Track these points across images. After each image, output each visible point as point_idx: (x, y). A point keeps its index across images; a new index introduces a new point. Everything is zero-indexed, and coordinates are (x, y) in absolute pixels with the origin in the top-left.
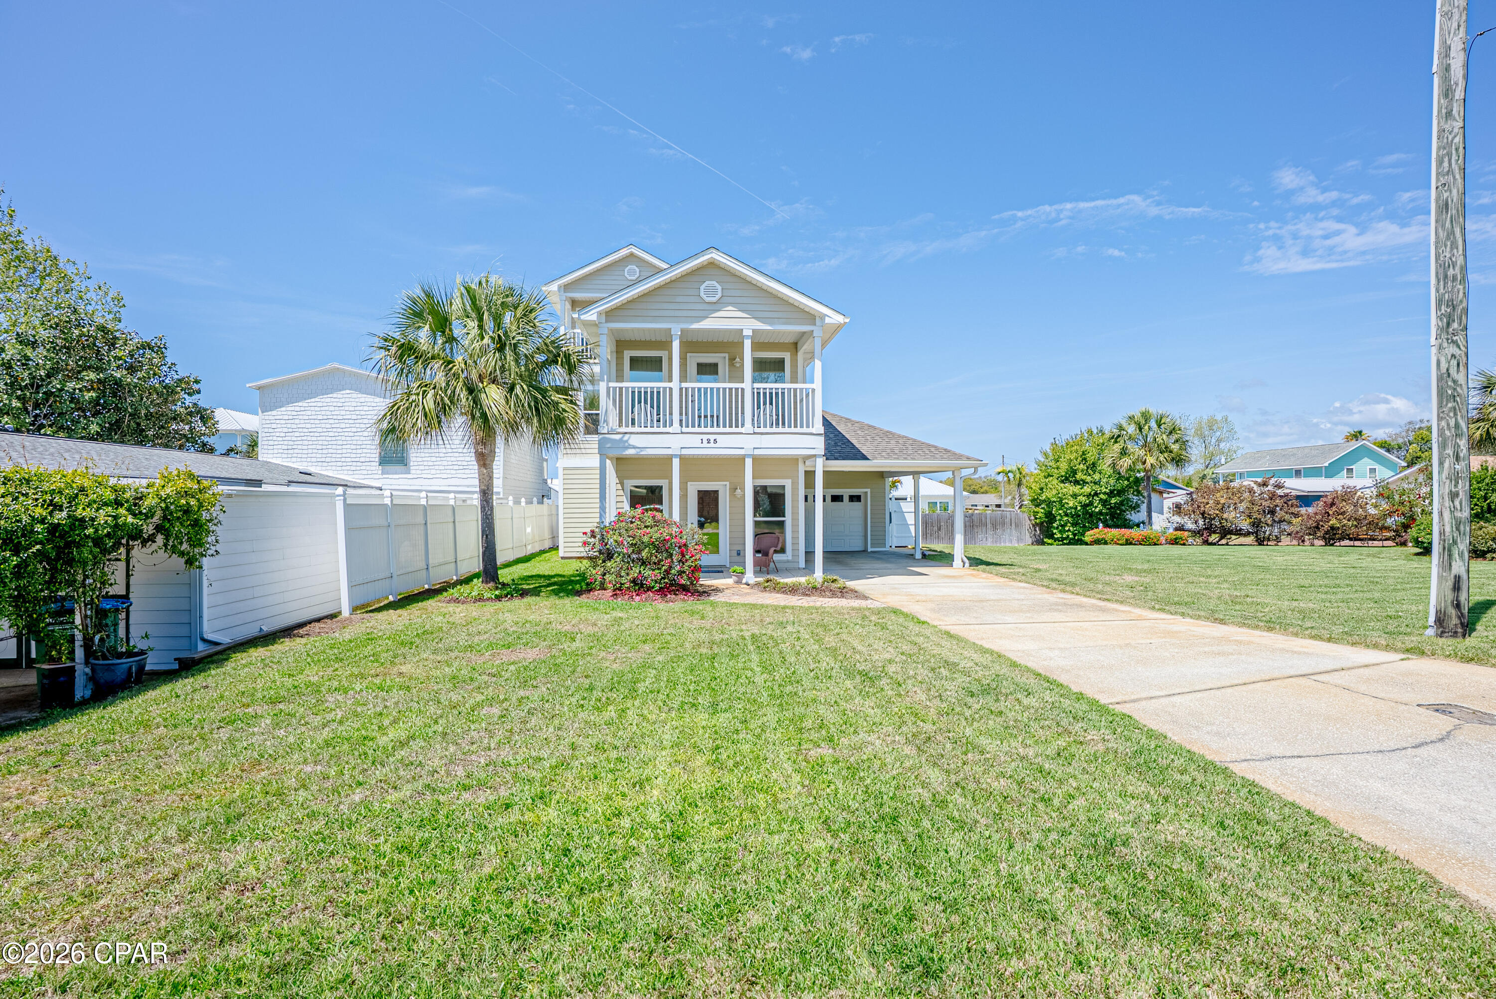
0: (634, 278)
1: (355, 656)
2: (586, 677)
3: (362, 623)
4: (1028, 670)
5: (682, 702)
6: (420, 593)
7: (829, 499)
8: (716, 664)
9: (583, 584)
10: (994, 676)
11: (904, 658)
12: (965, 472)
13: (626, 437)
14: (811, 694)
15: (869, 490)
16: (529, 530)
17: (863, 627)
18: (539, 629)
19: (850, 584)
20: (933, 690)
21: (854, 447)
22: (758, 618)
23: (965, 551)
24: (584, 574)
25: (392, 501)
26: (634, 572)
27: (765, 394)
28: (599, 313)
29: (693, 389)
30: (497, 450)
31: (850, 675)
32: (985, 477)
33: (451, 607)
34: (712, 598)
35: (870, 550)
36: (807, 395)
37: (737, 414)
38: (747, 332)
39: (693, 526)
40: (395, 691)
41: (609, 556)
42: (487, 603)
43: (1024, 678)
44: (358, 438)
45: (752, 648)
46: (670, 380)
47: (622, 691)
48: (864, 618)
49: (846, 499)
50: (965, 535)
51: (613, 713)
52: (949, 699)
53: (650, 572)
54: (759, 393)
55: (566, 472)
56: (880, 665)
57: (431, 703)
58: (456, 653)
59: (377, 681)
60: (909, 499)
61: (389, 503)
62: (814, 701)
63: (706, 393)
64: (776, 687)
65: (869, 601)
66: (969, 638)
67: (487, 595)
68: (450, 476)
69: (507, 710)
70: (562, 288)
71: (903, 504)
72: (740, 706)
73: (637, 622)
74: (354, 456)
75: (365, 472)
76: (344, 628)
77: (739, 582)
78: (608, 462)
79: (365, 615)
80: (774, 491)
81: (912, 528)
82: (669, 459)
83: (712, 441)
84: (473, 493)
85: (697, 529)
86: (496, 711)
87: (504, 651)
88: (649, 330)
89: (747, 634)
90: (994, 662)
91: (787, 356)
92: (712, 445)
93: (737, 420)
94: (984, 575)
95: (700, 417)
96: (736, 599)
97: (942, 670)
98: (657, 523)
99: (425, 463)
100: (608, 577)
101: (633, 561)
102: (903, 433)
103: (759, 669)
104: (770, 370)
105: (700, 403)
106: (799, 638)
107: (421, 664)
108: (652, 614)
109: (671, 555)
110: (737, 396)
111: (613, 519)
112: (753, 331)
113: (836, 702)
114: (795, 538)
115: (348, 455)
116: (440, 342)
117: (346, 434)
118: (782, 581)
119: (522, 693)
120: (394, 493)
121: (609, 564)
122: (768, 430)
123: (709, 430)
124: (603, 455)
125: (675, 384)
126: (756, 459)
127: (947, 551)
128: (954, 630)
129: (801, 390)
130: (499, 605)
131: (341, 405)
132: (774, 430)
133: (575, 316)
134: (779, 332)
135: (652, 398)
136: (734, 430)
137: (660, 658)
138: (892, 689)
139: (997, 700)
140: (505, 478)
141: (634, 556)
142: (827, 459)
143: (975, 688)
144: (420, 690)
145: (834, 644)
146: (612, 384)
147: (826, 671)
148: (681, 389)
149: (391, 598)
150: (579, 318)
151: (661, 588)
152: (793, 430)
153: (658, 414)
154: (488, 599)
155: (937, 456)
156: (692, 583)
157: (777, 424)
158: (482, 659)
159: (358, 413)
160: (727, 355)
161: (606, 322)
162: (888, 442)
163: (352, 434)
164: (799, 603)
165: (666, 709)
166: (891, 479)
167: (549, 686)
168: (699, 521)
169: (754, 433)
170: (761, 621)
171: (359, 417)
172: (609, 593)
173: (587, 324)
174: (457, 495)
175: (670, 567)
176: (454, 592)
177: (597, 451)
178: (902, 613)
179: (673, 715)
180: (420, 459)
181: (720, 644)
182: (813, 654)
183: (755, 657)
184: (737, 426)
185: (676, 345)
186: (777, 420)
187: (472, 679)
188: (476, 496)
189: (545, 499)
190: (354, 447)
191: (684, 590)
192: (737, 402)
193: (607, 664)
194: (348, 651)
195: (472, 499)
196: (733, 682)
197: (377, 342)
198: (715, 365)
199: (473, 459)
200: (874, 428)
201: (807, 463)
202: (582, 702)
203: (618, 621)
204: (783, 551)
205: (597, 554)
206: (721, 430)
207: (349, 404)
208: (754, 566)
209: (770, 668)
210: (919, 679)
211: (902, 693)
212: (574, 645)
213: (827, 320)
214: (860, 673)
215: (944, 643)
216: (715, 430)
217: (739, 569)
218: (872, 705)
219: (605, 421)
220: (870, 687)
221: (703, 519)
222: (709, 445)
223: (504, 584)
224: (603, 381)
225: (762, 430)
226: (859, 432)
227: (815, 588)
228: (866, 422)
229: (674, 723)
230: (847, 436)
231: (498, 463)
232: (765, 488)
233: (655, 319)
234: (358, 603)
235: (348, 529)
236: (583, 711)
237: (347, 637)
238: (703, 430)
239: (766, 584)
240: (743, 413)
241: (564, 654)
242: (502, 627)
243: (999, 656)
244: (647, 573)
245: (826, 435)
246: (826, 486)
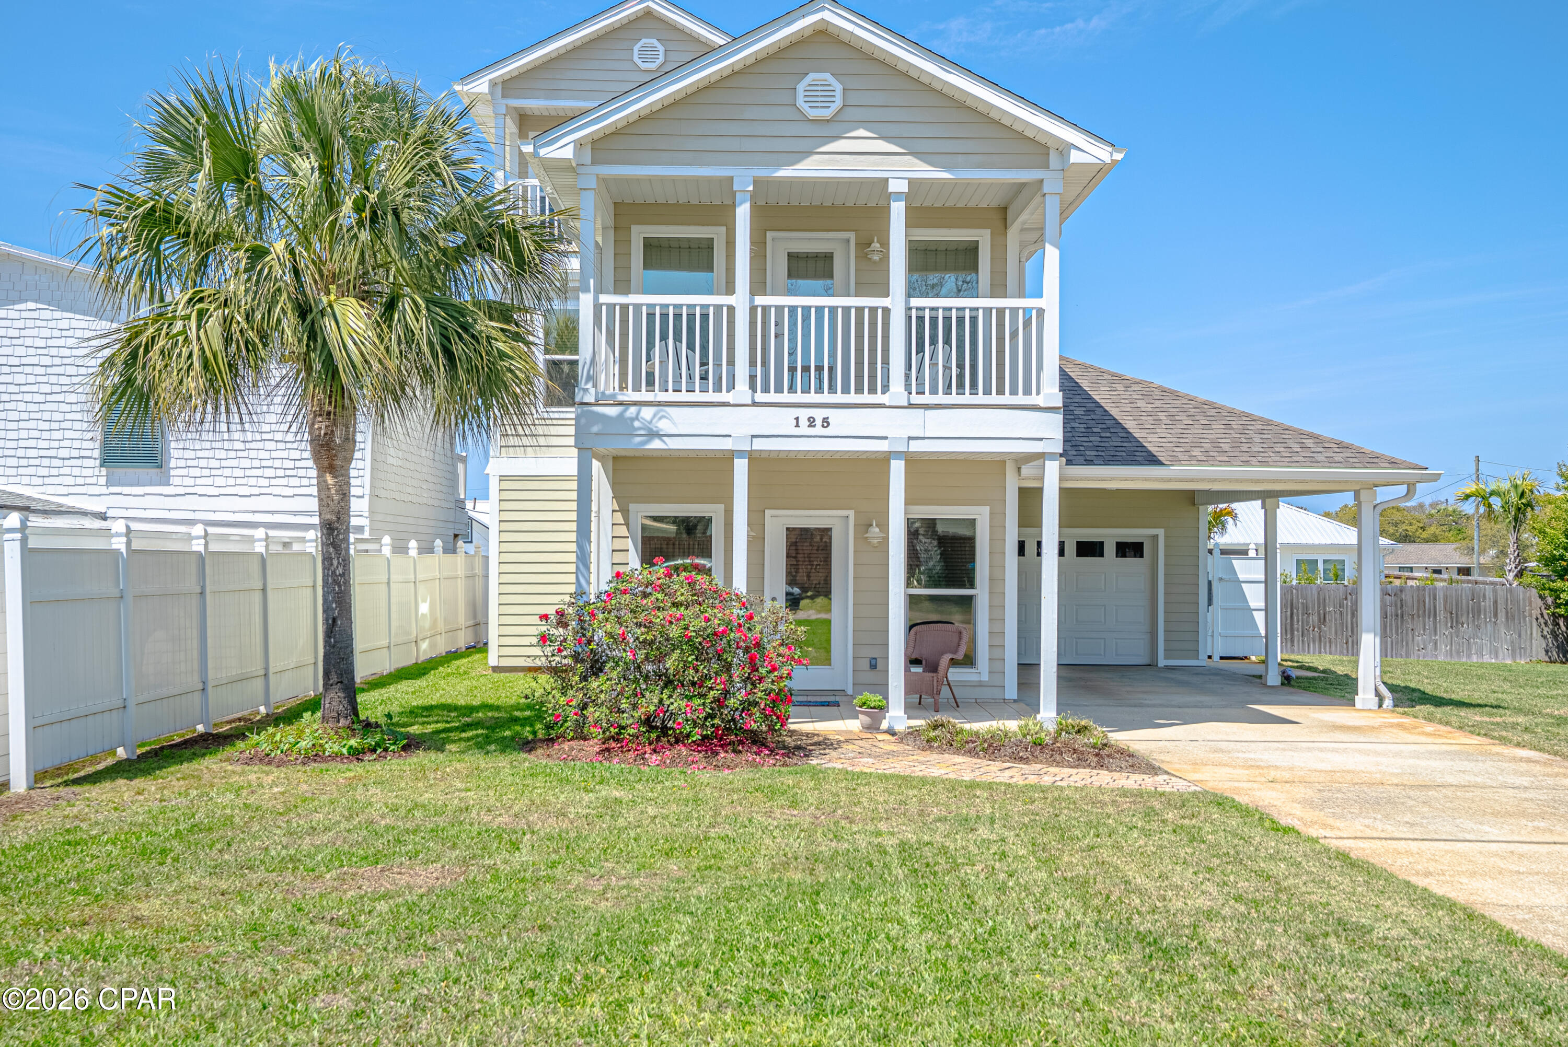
0: (653, 66)
1: (37, 881)
2: (541, 929)
3: (56, 807)
4: (1544, 953)
5: (748, 989)
6: (185, 742)
7: (1071, 549)
8: (822, 906)
9: (538, 726)
10: (1458, 963)
11: (1242, 909)
12: (1385, 494)
13: (633, 410)
14: (1029, 982)
15: (1161, 532)
16: (424, 608)
17: (1148, 834)
18: (441, 821)
19: (1119, 738)
20: (1311, 985)
21: (1128, 436)
22: (913, 807)
23: (1383, 672)
24: (542, 704)
25: (129, 543)
26: (649, 703)
27: (934, 320)
28: (579, 145)
29: (780, 308)
30: (359, 437)
31: (1118, 943)
32: (1433, 506)
33: (253, 774)
34: (814, 762)
35: (1162, 662)
36: (1028, 323)
37: (872, 363)
38: (898, 186)
39: (777, 604)
40: (122, 957)
41: (596, 668)
42: (332, 764)
43: (1534, 974)
44: (54, 407)
45: (900, 872)
46: (730, 289)
47: (619, 960)
48: (1149, 814)
49: (1110, 549)
50: (1384, 636)
51: (596, 1010)
52: (1351, 1009)
53: (683, 703)
54: (921, 319)
55: (506, 485)
56: (1186, 921)
57: (201, 984)
58: (261, 874)
59: (84, 936)
60: (1252, 554)
61: (124, 550)
62: (1038, 996)
63: (806, 318)
64: (952, 963)
65: (1161, 778)
66: (1394, 870)
67: (332, 747)
68: (256, 491)
69: (368, 1000)
70: (499, 89)
71: (1238, 564)
72: (873, 1003)
73: (651, 811)
74: (45, 444)
75: (70, 481)
76: (14, 818)
77: (873, 727)
78: (596, 465)
79: (63, 791)
80: (952, 530)
81: (1260, 618)
82: (726, 459)
83: (819, 422)
84: (307, 527)
85: (783, 612)
86: (343, 1002)
87: (366, 869)
88: (686, 180)
89: (890, 843)
90: (1457, 929)
91: (983, 238)
92: (818, 430)
93: (872, 377)
94: (1430, 728)
95: (792, 369)
96: (866, 765)
97: (1332, 940)
98: (699, 597)
99: (203, 463)
100: (593, 713)
101: (647, 678)
102: (1240, 407)
103: (915, 921)
104: (946, 269)
105: (793, 340)
106: (1004, 855)
107: (183, 898)
108: (687, 794)
109: (728, 667)
110: (873, 324)
111: (604, 587)
112: (911, 182)
113: (1086, 1002)
114: (997, 634)
115: (32, 443)
116: (232, 202)
117: (28, 397)
118: (967, 726)
119: (401, 963)
120: (134, 526)
121: (594, 684)
122: (941, 398)
123: (813, 397)
124: (585, 452)
125: (740, 300)
126: (914, 462)
127: (1340, 670)
128: (1359, 849)
129: (1014, 311)
130: (357, 769)
131: (16, 333)
132: (954, 398)
133: (528, 149)
134: (967, 184)
135: (691, 330)
136: (866, 398)
137: (702, 890)
138: (1215, 980)
139: (1468, 1020)
140: (374, 496)
141: (650, 667)
142: (1069, 462)
143: (1411, 987)
144: (180, 954)
145: (1081, 870)
146: (604, 299)
147: (1065, 930)
148: (753, 309)
149: (121, 752)
150: (535, 154)
151: (704, 737)
152: (994, 399)
153: (704, 364)
154: (335, 757)
155: (1320, 458)
156: (771, 728)
157: (960, 386)
158: (319, 887)
159: (54, 352)
160: (852, 236)
161: (594, 162)
162: (1207, 427)
163: (41, 398)
164: (1004, 777)
165: (712, 1002)
166: (1211, 508)
167: (461, 946)
168: (787, 594)
169: (911, 406)
170: (921, 813)
171: (57, 361)
172: (593, 746)
173: (552, 168)
174: (272, 533)
175: (726, 693)
176: (260, 741)
177: (571, 441)
178: (1237, 807)
179: (728, 1018)
180: (191, 454)
181: (831, 862)
182: (1036, 890)
183: (905, 892)
184: (873, 390)
185: (743, 212)
186: (960, 377)
187: (294, 932)
188: (311, 534)
189: (460, 543)
190: (46, 426)
191: (754, 742)
192: (873, 337)
193: (588, 902)
194: (21, 869)
195: (303, 540)
196: (859, 948)
197: (96, 200)
198: (828, 258)
199: (307, 454)
200: (1176, 395)
201: (1025, 471)
202: (531, 984)
203: (611, 807)
204: (969, 661)
205: (568, 661)
206: (839, 398)
207: (34, 332)
208: (907, 693)
209: (941, 919)
210: (1279, 958)
211: (1239, 989)
212: (518, 859)
213: (1075, 157)
214: (1141, 938)
215: (1334, 878)
216: (826, 398)
217: (874, 699)
218: (1169, 1011)
219: (589, 378)
220: (1164, 972)
221: (796, 590)
222: (812, 432)
223: (368, 726)
224: (587, 290)
225: (927, 399)
226: (1140, 404)
227: (1038, 744)
228: (1158, 382)
229: (728, 1035)
230: (1114, 412)
231: (360, 464)
232: (931, 524)
233: (698, 157)
234: (48, 763)
235: (30, 603)
236: (533, 1004)
237: (21, 838)
238: (799, 397)
239: (932, 734)
240: (886, 362)
241: (496, 878)
242: (362, 817)
243: (1471, 916)
244: (677, 704)
245: (1067, 410)
246: (1065, 522)
